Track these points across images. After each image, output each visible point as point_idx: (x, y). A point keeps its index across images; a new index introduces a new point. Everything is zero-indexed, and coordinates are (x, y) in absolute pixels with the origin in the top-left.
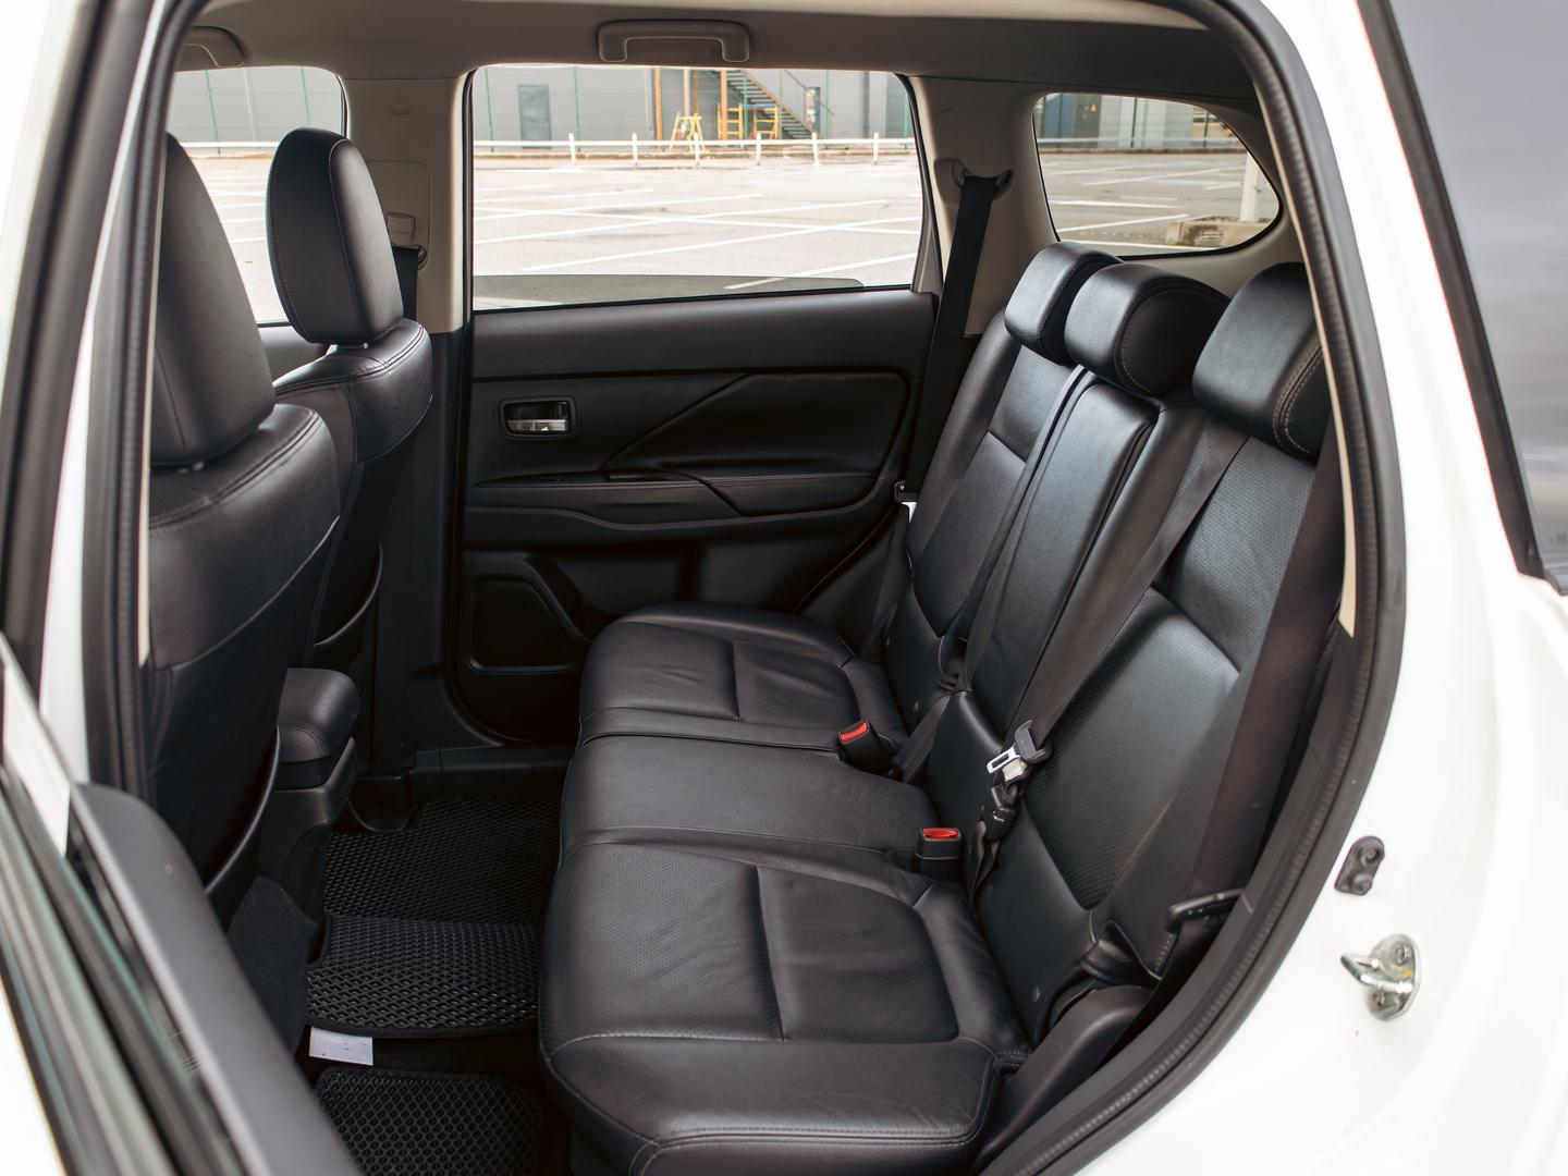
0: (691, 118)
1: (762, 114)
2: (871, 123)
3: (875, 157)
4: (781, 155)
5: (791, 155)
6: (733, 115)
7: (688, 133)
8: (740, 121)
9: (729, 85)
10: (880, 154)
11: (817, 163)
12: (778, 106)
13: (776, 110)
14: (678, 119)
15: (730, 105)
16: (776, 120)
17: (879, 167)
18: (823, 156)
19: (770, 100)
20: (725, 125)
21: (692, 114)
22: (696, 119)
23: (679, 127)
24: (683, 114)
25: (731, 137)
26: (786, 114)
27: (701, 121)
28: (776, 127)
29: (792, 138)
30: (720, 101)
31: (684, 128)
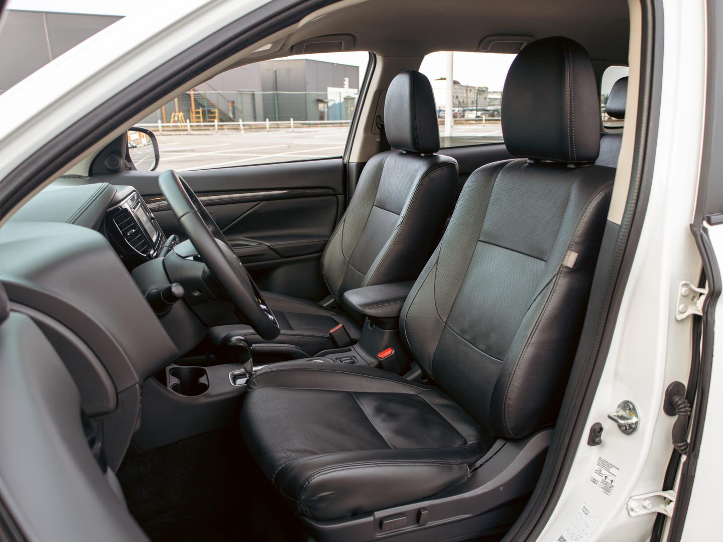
0: (179, 114)
1: (210, 112)
2: (257, 114)
3: (268, 129)
4: (223, 129)
5: (228, 129)
6: (198, 113)
7: (178, 120)
8: (201, 115)
9: (195, 100)
10: (270, 128)
11: (243, 132)
12: (217, 109)
13: (216, 110)
14: (173, 115)
15: (196, 108)
16: (217, 115)
17: (269, 133)
18: (244, 129)
19: (213, 106)
20: (194, 118)
21: (179, 112)
22: (181, 114)
23: (174, 118)
24: (175, 112)
25: (197, 122)
26: (221, 112)
27: (184, 115)
28: (217, 117)
29: (223, 122)
30: (191, 107)
31: (176, 119)
